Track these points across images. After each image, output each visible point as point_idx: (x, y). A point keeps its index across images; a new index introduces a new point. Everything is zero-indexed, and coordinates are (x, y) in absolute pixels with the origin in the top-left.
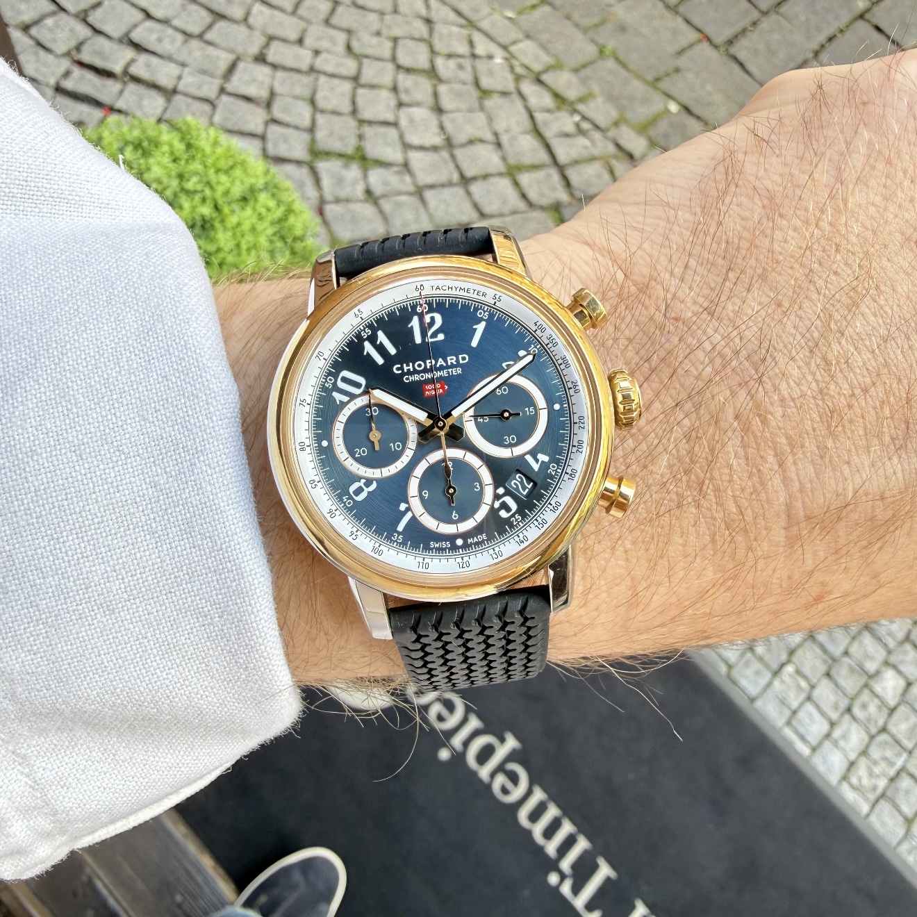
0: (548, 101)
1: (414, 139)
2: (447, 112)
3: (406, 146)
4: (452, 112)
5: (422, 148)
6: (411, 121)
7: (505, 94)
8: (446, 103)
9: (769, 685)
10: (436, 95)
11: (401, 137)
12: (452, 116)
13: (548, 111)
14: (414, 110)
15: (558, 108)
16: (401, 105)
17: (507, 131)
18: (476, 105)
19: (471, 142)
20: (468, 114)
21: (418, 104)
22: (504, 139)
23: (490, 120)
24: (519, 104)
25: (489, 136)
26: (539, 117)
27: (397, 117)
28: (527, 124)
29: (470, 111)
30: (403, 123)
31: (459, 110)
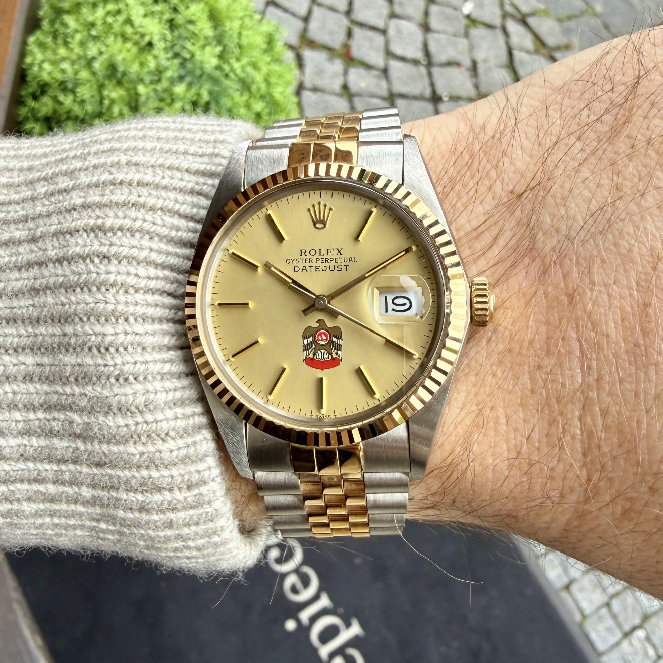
0: (528, 42)
1: (397, 49)
2: (434, 31)
3: (389, 54)
4: (438, 32)
5: (403, 59)
6: (399, 31)
7: (489, 26)
8: (434, 23)
9: (618, 644)
10: (427, 13)
11: (387, 43)
12: (436, 35)
13: (528, 52)
14: (403, 23)
15: (537, 52)
16: (393, 15)
17: (485, 61)
18: (462, 31)
19: (449, 64)
20: (452, 38)
21: (408, 18)
22: (481, 68)
23: (471, 48)
24: (501, 39)
25: (467, 63)
26: (518, 55)
27: (387, 25)
28: (504, 58)
29: (455, 35)
30: (391, 32)
31: (445, 32)
